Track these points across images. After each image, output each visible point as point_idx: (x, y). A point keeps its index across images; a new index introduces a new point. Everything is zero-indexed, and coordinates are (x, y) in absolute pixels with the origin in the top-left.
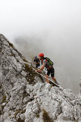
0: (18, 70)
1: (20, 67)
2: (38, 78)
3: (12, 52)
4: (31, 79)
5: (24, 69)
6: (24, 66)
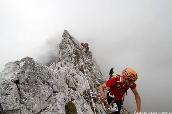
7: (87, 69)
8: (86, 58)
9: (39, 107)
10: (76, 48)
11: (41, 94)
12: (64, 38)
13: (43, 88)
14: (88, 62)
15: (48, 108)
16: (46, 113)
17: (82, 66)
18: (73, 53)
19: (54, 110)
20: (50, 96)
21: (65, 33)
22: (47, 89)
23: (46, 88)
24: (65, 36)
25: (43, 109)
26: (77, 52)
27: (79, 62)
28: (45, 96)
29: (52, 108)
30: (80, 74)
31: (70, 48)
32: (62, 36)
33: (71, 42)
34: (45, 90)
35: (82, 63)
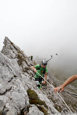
0: (13, 57)
1: (15, 56)
2: (25, 62)
3: (10, 47)
4: (20, 62)
5: (17, 57)
6: (17, 55)
7: (30, 71)
8: (29, 61)
9: (4, 86)
10: (18, 52)
11: (3, 75)
12: (5, 44)
13: (4, 69)
14: (30, 64)
15: (13, 88)
16: (13, 93)
17: (26, 68)
18: (16, 57)
19: (19, 90)
20: (12, 78)
21: (6, 40)
22: (8, 71)
23: (6, 69)
24: (6, 43)
25: (8, 89)
26: (20, 56)
27: (22, 65)
28: (7, 77)
29: (17, 89)
30: (26, 75)
31: (12, 52)
32: (3, 43)
33: (12, 47)
34: (6, 72)
35: (25, 65)
